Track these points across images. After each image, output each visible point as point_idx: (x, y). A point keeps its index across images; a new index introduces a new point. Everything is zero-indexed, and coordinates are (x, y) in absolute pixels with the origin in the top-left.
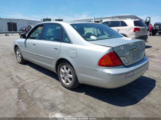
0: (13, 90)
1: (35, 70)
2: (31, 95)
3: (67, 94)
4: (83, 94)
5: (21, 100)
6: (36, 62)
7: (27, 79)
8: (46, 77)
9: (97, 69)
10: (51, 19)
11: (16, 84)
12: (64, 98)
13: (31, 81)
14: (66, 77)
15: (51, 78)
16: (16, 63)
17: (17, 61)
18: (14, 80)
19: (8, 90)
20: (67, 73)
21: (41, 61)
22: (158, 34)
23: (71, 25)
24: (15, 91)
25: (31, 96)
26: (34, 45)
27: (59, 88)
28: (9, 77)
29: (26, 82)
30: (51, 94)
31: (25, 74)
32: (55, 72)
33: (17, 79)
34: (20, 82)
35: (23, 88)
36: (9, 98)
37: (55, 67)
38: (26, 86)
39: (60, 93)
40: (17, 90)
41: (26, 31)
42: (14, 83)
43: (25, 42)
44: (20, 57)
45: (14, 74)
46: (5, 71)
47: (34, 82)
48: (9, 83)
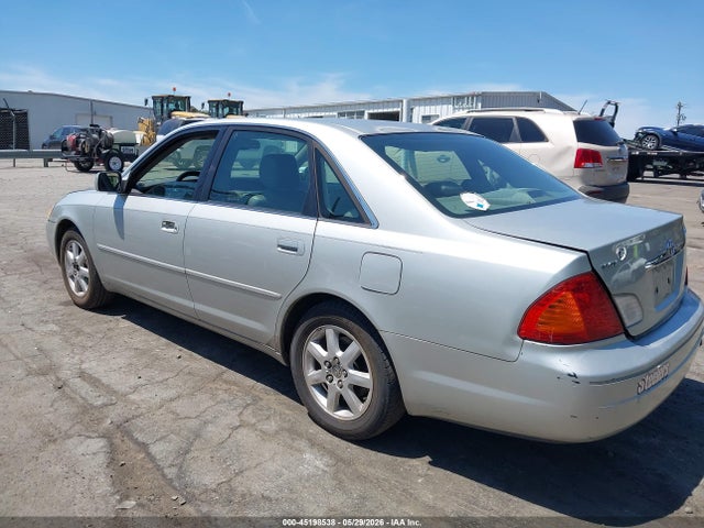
0: (81, 449)
1: (164, 340)
2: (174, 470)
3: (348, 463)
4: (421, 465)
5: (134, 503)
6: (174, 303)
7: (135, 389)
8: (225, 376)
9: (513, 352)
10: (189, 98)
11: (87, 416)
12: (340, 485)
13: (158, 400)
14: (335, 382)
15: (250, 382)
16: (61, 304)
17: (65, 297)
18: (73, 395)
19: (52, 447)
20: (344, 365)
21: (204, 304)
22: (651, 173)
23: (363, 138)
24: (91, 451)
25: (179, 477)
26: (169, 224)
27: (300, 435)
28: (42, 378)
29: (133, 403)
30: (272, 467)
31: (122, 361)
32: (278, 355)
33: (84, 388)
34: (106, 405)
35: (128, 434)
36: (71, 490)
37: (278, 334)
38: (138, 422)
39: (313, 462)
40: (97, 444)
41: (80, 148)
42: (74, 410)
43: (118, 210)
44: (86, 279)
45: (68, 362)
46: (16, 347)
47: (174, 404)
48: (51, 409)
